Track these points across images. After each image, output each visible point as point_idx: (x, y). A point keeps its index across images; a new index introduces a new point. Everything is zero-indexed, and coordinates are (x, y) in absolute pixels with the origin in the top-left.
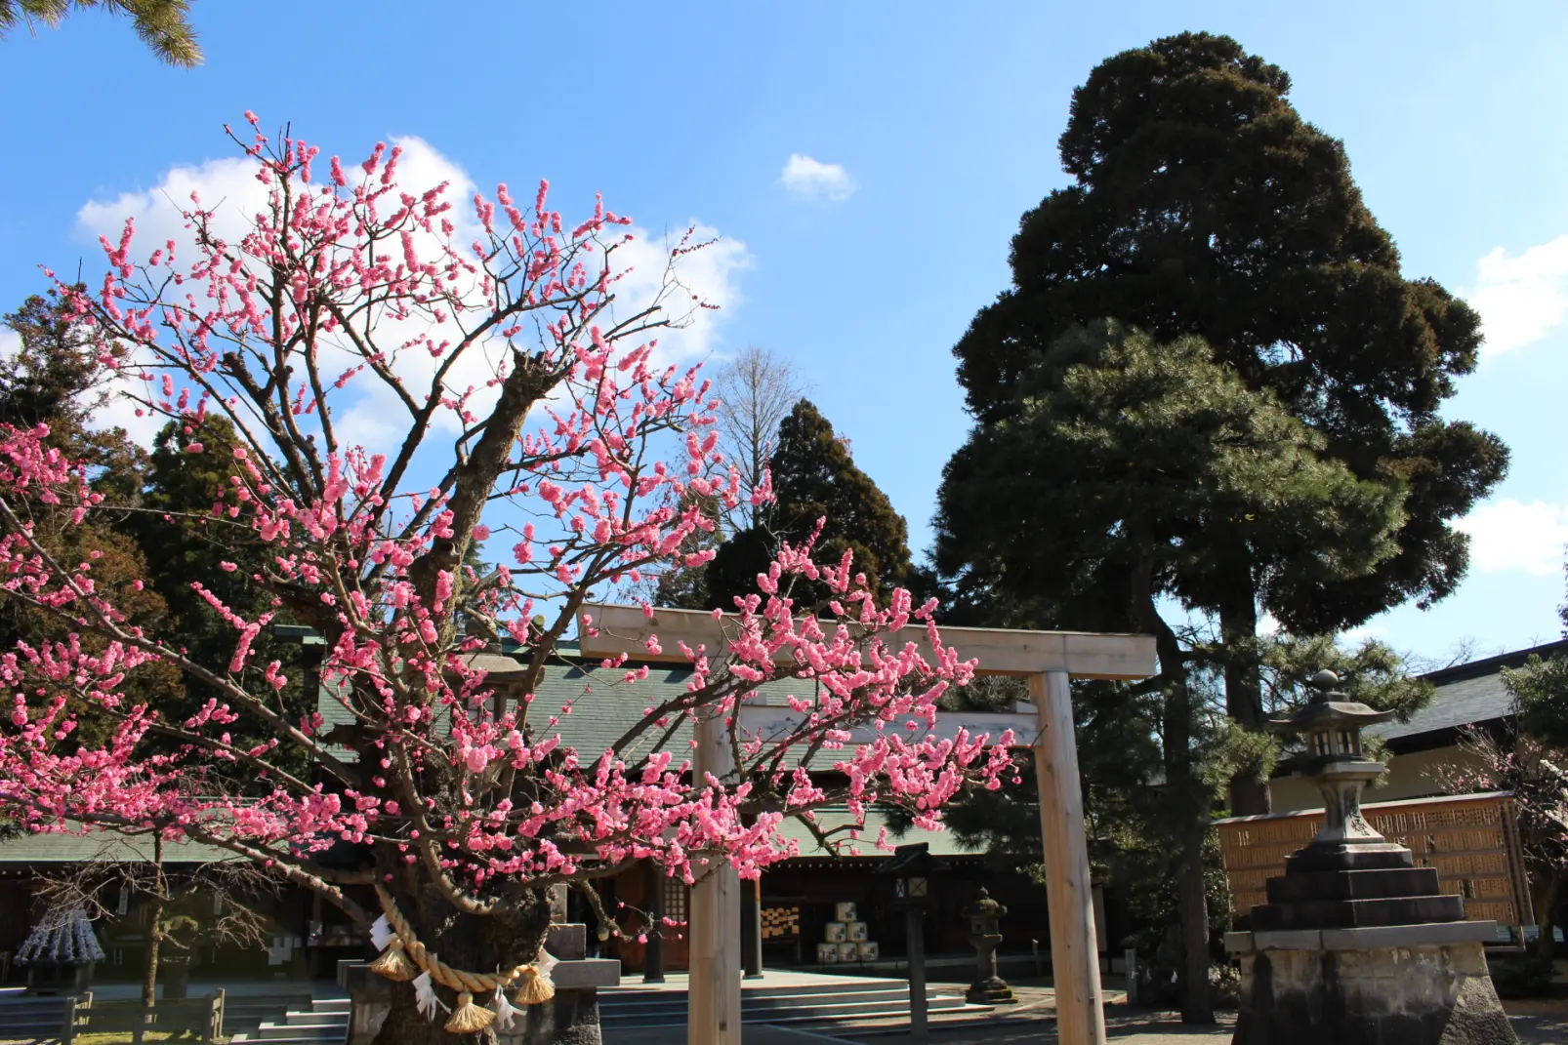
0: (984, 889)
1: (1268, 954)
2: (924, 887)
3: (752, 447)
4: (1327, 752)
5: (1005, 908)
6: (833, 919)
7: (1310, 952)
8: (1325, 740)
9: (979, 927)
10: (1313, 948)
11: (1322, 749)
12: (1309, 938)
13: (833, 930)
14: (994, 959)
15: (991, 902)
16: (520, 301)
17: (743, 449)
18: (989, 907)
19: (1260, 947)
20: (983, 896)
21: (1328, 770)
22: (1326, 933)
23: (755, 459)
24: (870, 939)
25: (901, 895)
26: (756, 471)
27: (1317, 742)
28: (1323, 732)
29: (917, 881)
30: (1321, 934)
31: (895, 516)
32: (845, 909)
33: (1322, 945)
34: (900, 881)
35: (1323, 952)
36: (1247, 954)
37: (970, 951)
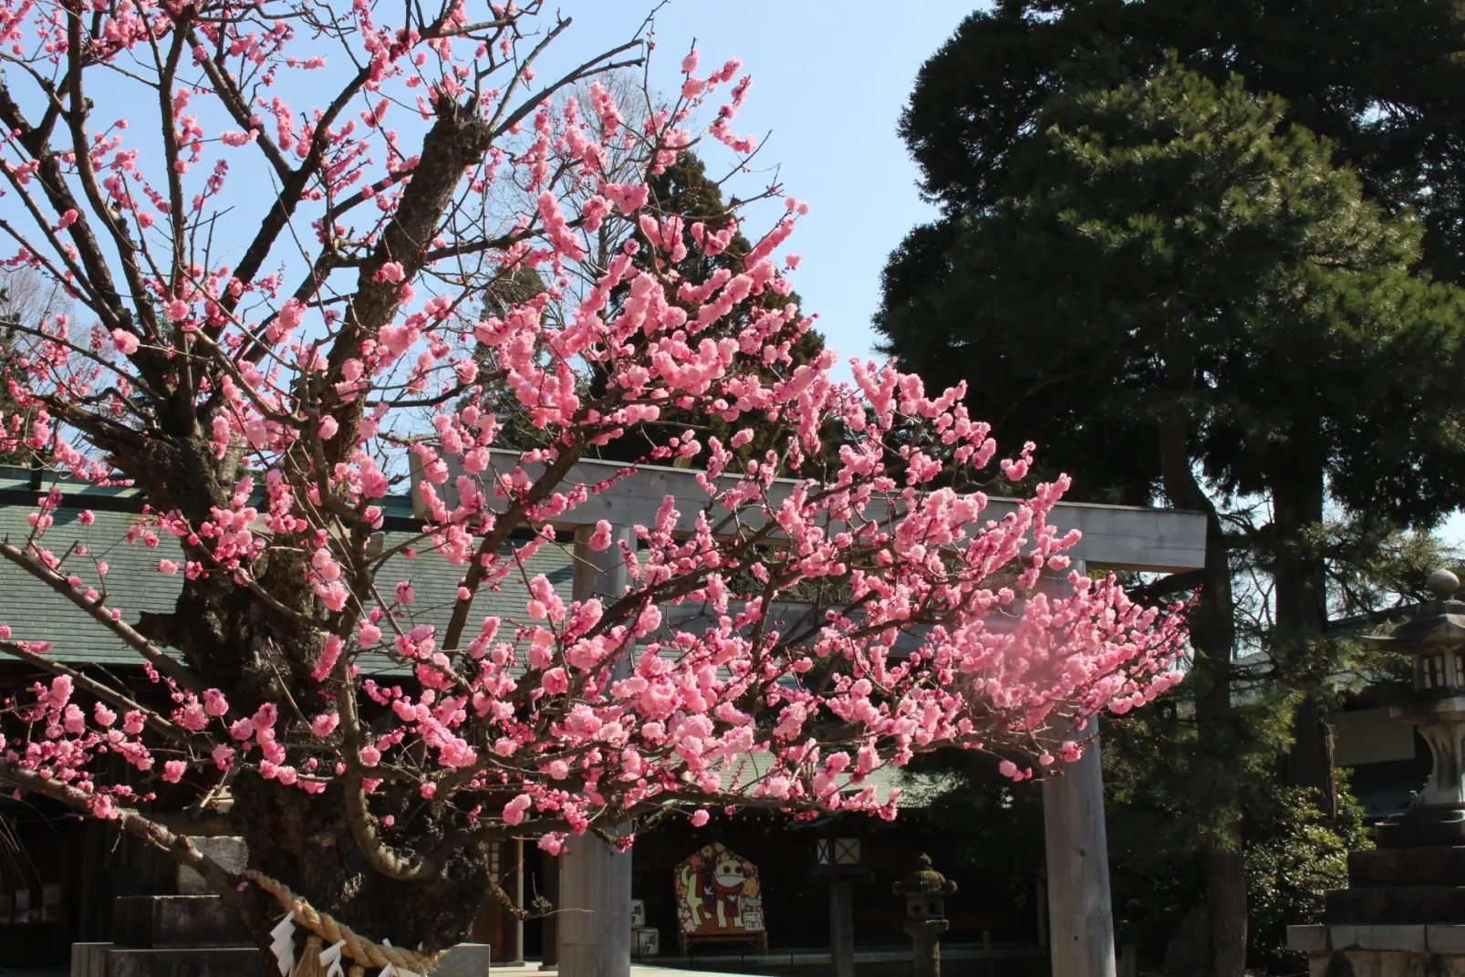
0: (925, 857)
1: (1348, 955)
2: (856, 851)
4: (1440, 682)
5: (954, 884)
7: (1410, 955)
8: (1438, 666)
9: (917, 909)
10: (1413, 950)
11: (1434, 679)
12: (1410, 936)
14: (937, 955)
15: (935, 875)
16: (438, 24)
18: (932, 880)
19: (1338, 945)
20: (924, 866)
21: (1442, 707)
22: (1432, 929)
24: (649, 923)
25: (824, 861)
27: (1426, 669)
28: (1437, 654)
29: (848, 842)
30: (1426, 929)
33: (1427, 948)
34: (823, 842)
35: (1428, 956)
36: (1316, 955)
37: (906, 942)
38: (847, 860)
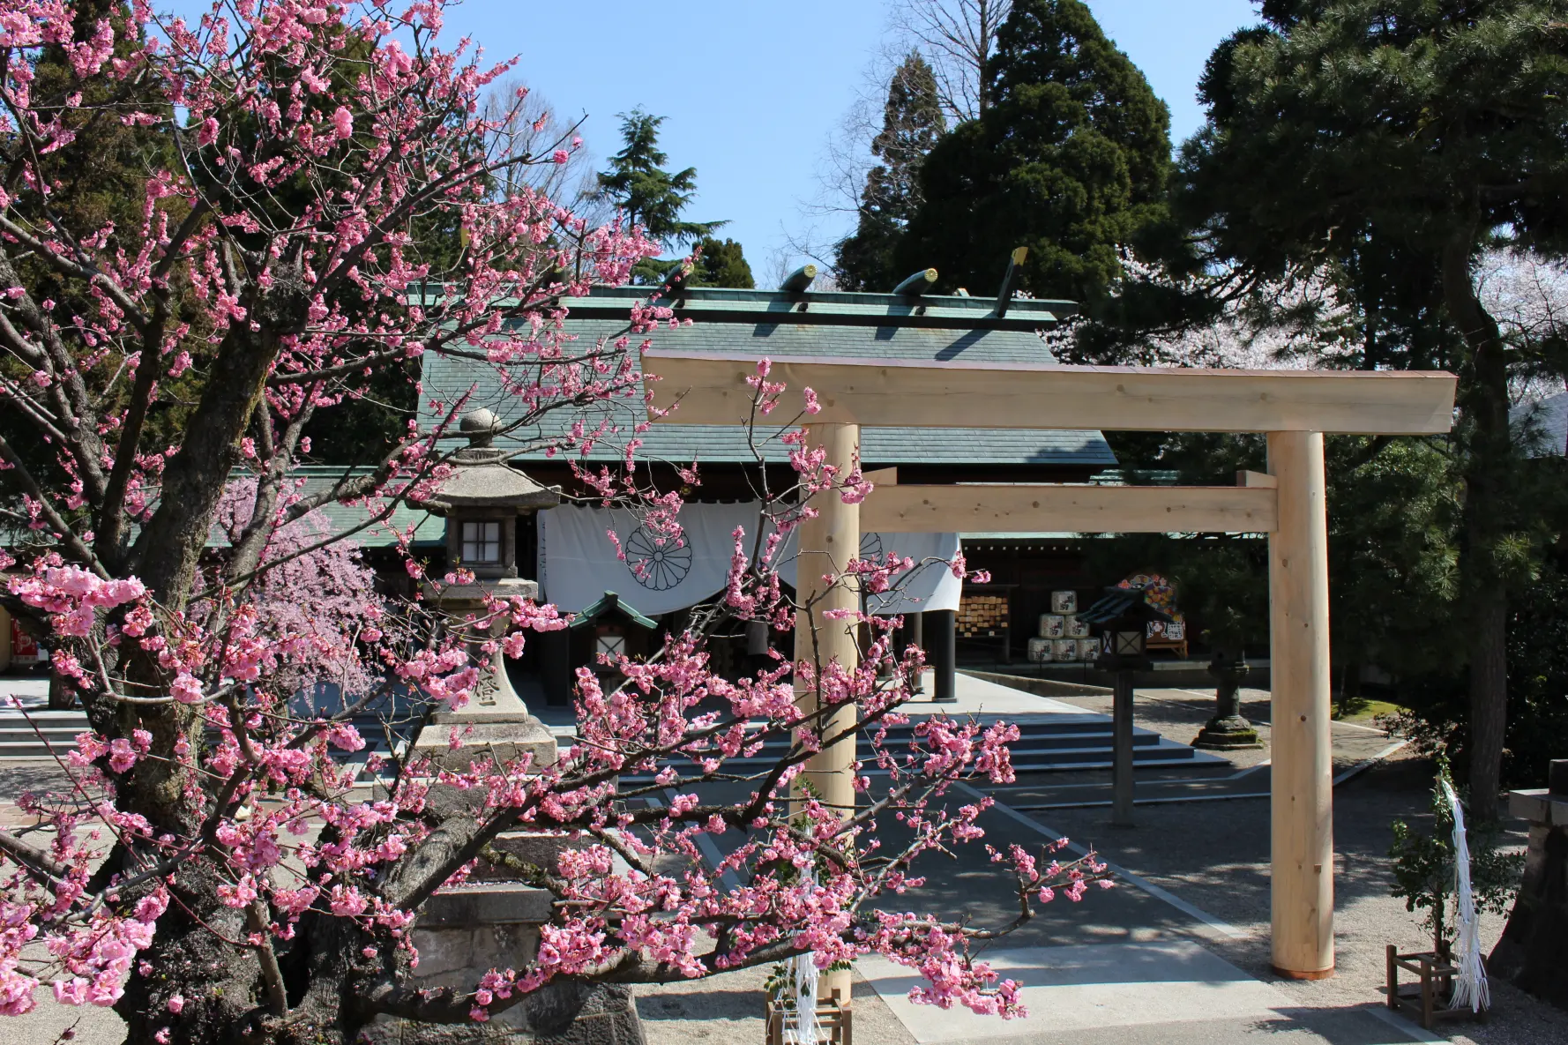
1: (1566, 831)
2: (1137, 643)
3: (979, 8)
6: (1048, 610)
13: (1049, 622)
17: (969, 10)
19: (1556, 821)
23: (984, 25)
25: (1108, 650)
26: (984, 39)
29: (1127, 637)
31: (1154, 100)
32: (1061, 598)
34: (1108, 634)
36: (1537, 823)
38: (1129, 650)
